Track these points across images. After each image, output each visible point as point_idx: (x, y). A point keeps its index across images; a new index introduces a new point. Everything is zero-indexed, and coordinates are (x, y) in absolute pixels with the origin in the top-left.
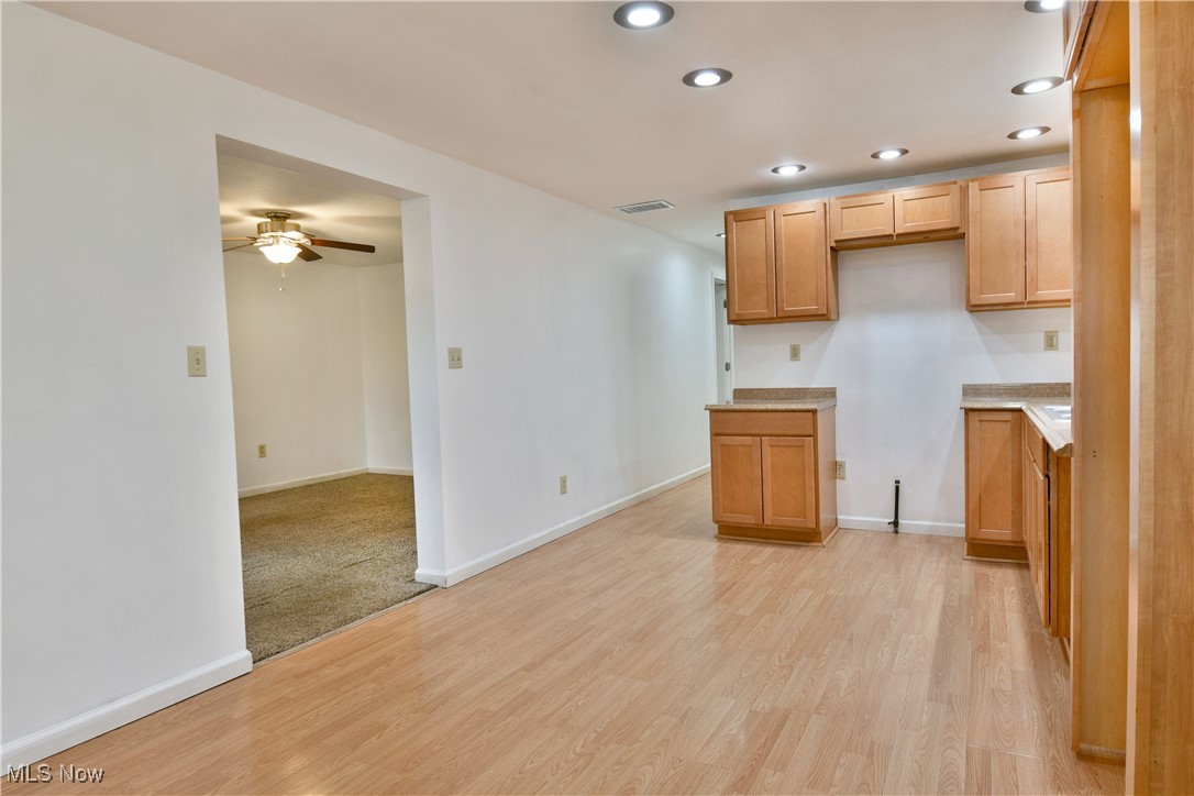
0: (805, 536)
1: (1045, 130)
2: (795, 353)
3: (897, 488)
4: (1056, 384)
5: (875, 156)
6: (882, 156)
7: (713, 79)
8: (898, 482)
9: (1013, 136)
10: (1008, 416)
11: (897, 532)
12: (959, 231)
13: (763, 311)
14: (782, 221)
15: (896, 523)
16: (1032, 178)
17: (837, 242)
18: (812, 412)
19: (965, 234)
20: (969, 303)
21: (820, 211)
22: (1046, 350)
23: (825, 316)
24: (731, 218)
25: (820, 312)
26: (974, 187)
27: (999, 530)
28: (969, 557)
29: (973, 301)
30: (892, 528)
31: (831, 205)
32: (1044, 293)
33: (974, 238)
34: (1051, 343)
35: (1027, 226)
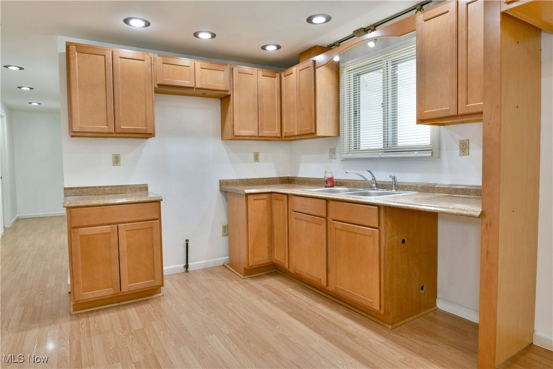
1: (279, 47)
2: (116, 160)
3: (187, 244)
4: (260, 179)
5: (196, 35)
6: (200, 35)
8: (187, 241)
10: (265, 196)
11: (187, 271)
13: (104, 128)
14: (118, 61)
15: (187, 266)
16: (260, 73)
17: (159, 85)
18: (158, 202)
19: (230, 95)
20: (234, 134)
21: (147, 61)
22: (254, 161)
23: (150, 135)
24: (73, 48)
25: (148, 132)
26: (236, 70)
27: (262, 257)
28: (246, 277)
29: (236, 134)
30: (185, 270)
31: (155, 60)
32: (266, 133)
33: (237, 99)
34: (256, 158)
35: (259, 97)
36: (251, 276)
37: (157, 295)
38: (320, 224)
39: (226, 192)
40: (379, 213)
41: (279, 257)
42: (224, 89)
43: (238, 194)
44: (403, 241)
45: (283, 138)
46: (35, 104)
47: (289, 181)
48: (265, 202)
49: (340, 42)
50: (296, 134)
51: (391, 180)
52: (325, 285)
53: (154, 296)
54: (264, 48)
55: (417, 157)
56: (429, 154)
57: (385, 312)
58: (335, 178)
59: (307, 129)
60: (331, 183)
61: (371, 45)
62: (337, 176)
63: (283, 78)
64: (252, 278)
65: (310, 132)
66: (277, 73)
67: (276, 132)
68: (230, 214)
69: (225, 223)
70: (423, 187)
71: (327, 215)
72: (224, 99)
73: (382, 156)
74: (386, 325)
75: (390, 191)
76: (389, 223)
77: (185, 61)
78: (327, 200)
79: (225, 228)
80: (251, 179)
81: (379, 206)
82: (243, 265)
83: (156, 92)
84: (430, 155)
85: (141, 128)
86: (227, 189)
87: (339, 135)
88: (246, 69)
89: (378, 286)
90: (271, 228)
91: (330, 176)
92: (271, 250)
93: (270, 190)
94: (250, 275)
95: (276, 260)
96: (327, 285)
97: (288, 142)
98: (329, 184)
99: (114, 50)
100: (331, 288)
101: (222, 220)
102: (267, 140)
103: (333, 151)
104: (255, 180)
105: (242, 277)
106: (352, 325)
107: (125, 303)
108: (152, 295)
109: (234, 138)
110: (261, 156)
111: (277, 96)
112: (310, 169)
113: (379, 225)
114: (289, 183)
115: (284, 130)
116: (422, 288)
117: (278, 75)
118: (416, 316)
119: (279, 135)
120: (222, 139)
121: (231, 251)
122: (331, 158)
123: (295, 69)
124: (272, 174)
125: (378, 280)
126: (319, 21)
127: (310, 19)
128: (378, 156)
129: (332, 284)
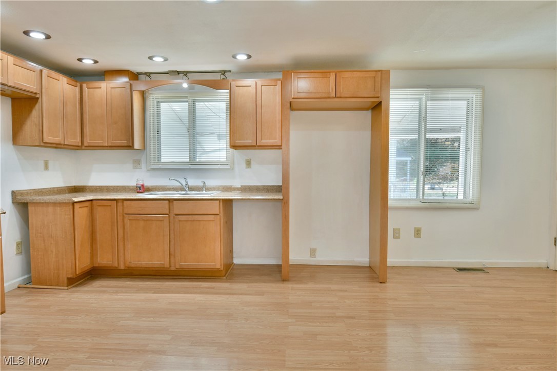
10: (87, 204)
12: (38, 96)
16: (65, 80)
19: (38, 98)
20: (43, 140)
22: (45, 170)
26: (44, 73)
27: (84, 263)
28: (69, 287)
29: (46, 140)
32: (70, 141)
33: (45, 103)
34: (46, 167)
35: (64, 104)
36: (76, 284)
38: (163, 220)
39: (25, 203)
40: (220, 205)
42: (34, 91)
43: (55, 204)
44: (226, 222)
45: (83, 148)
47: (76, 190)
48: (86, 210)
49: (151, 74)
50: (107, 145)
51: (201, 184)
52: (168, 266)
54: (80, 60)
55: (220, 169)
56: (228, 167)
57: (223, 268)
58: (145, 185)
60: (142, 189)
61: (185, 86)
62: (147, 184)
63: (85, 89)
64: (76, 286)
66: (77, 82)
67: (78, 142)
69: (20, 239)
71: (169, 213)
72: (22, 99)
75: (201, 192)
78: (169, 201)
79: (19, 245)
80: (43, 189)
81: (220, 200)
82: (67, 275)
86: (26, 200)
87: (145, 149)
88: (54, 74)
89: (220, 252)
90: (93, 234)
91: (141, 183)
93: (91, 198)
94: (73, 284)
95: (99, 263)
96: (170, 266)
100: (175, 267)
102: (56, 148)
103: (137, 162)
104: (47, 190)
105: (66, 288)
109: (43, 144)
110: (51, 164)
111: (78, 106)
113: (220, 212)
116: (230, 252)
117: (79, 85)
118: (230, 269)
119: (79, 144)
122: (135, 168)
123: (104, 85)
126: (158, 59)
127: (151, 58)
128: (188, 167)
129: (172, 265)
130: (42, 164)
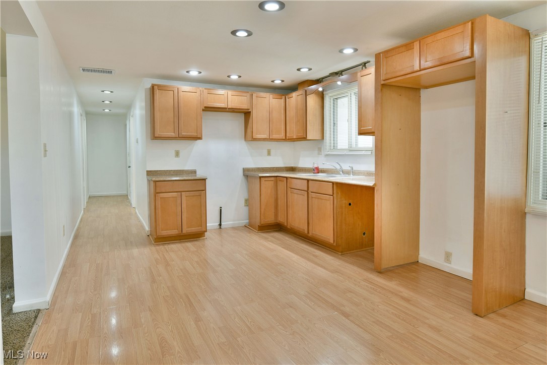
0: (197, 236)
1: (283, 81)
2: (177, 154)
3: (221, 210)
5: (229, 76)
6: (231, 77)
7: (245, 34)
8: (221, 208)
9: (273, 81)
10: (273, 179)
12: (249, 111)
13: (172, 134)
14: (181, 94)
15: (220, 225)
16: (271, 96)
17: (205, 107)
18: (205, 180)
19: (251, 112)
21: (199, 93)
22: (267, 156)
23: (200, 138)
24: (156, 88)
25: (198, 137)
26: (254, 95)
27: (270, 219)
29: (254, 137)
30: (219, 227)
31: (203, 91)
32: (275, 136)
33: (254, 114)
34: (269, 153)
35: (270, 112)
37: (203, 238)
38: (304, 195)
39: (247, 176)
40: (333, 187)
41: (281, 219)
42: (247, 108)
43: (254, 177)
44: (350, 204)
46: (107, 110)
47: (292, 169)
48: (272, 182)
49: (323, 78)
50: (295, 137)
51: (350, 169)
52: (307, 232)
53: (200, 239)
55: (364, 154)
57: (336, 244)
59: (301, 134)
60: (317, 170)
61: (339, 83)
63: (287, 100)
64: (263, 232)
65: (302, 137)
66: (283, 95)
67: (282, 136)
68: (250, 191)
69: (247, 197)
70: (367, 173)
71: (308, 189)
72: (247, 114)
73: (347, 153)
74: (338, 253)
76: (340, 193)
77: (221, 92)
78: (308, 180)
79: (246, 200)
81: (333, 183)
82: (258, 223)
83: (203, 110)
84: (370, 153)
85: (194, 134)
86: (248, 174)
87: (323, 139)
88: (262, 94)
89: (332, 229)
90: (276, 200)
91: (316, 166)
92: (276, 215)
93: (276, 175)
94: (262, 230)
95: (279, 221)
96: (308, 233)
97: (292, 142)
98: (316, 172)
99: (179, 87)
100: (310, 235)
101: (244, 195)
103: (320, 149)
104: (268, 168)
105: (257, 232)
106: (318, 253)
107: (184, 240)
108: (200, 237)
109: (253, 139)
110: (272, 152)
111: (283, 112)
112: (306, 161)
113: (333, 193)
114: (292, 171)
115: (288, 135)
116: (364, 234)
117: (284, 97)
118: (359, 250)
119: (284, 138)
120: (245, 140)
121: (250, 217)
122: (319, 154)
123: (294, 94)
124: (281, 164)
125: (332, 226)
126: (304, 70)
127: (299, 70)
128: (344, 154)
129: (310, 232)
130: (266, 152)
